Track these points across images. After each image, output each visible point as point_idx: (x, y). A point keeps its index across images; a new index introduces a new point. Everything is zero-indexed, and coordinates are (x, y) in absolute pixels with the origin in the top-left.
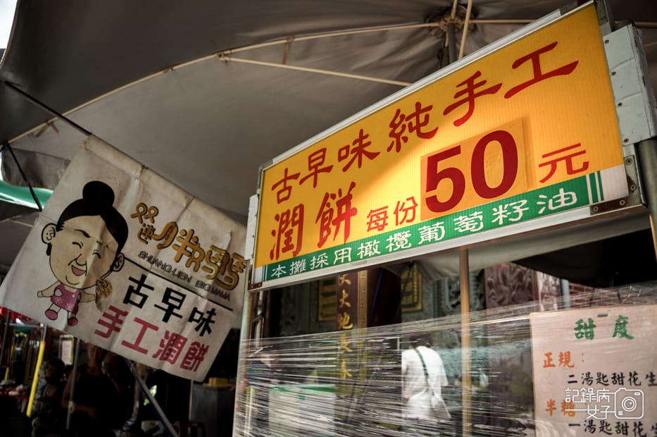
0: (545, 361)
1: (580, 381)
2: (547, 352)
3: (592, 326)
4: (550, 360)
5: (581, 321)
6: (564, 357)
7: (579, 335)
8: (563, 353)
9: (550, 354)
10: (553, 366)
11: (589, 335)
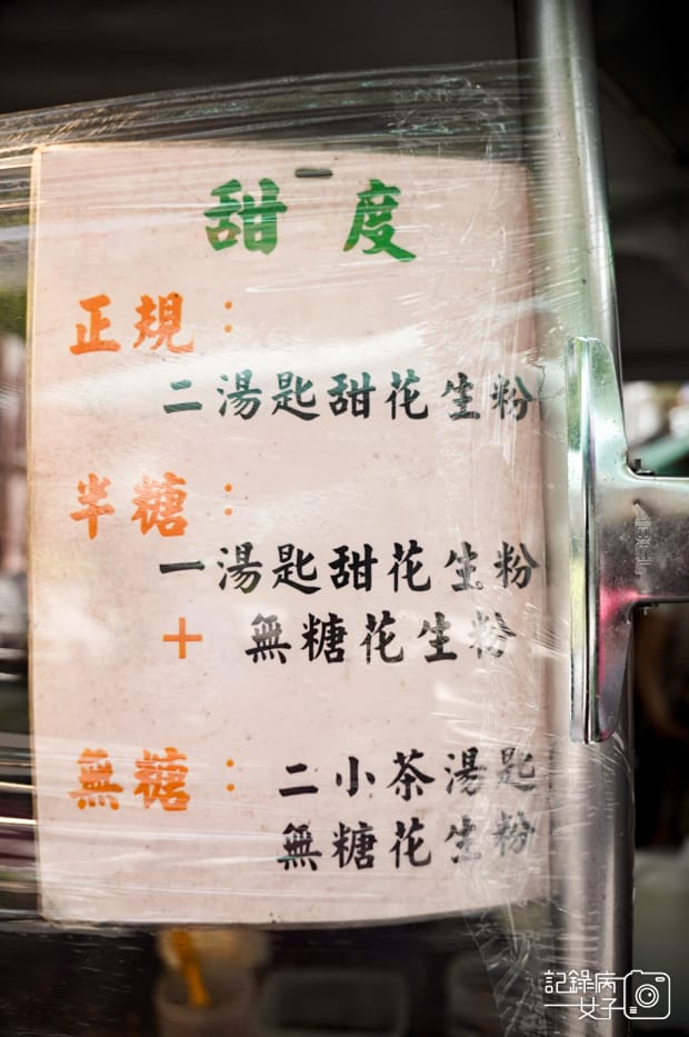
0: (81, 330)
1: (212, 403)
2: (94, 293)
3: (273, 208)
4: (99, 323)
5: (234, 185)
6: (156, 313)
7: (223, 236)
8: (156, 302)
9: (103, 301)
10: (113, 347)
11: (258, 236)
